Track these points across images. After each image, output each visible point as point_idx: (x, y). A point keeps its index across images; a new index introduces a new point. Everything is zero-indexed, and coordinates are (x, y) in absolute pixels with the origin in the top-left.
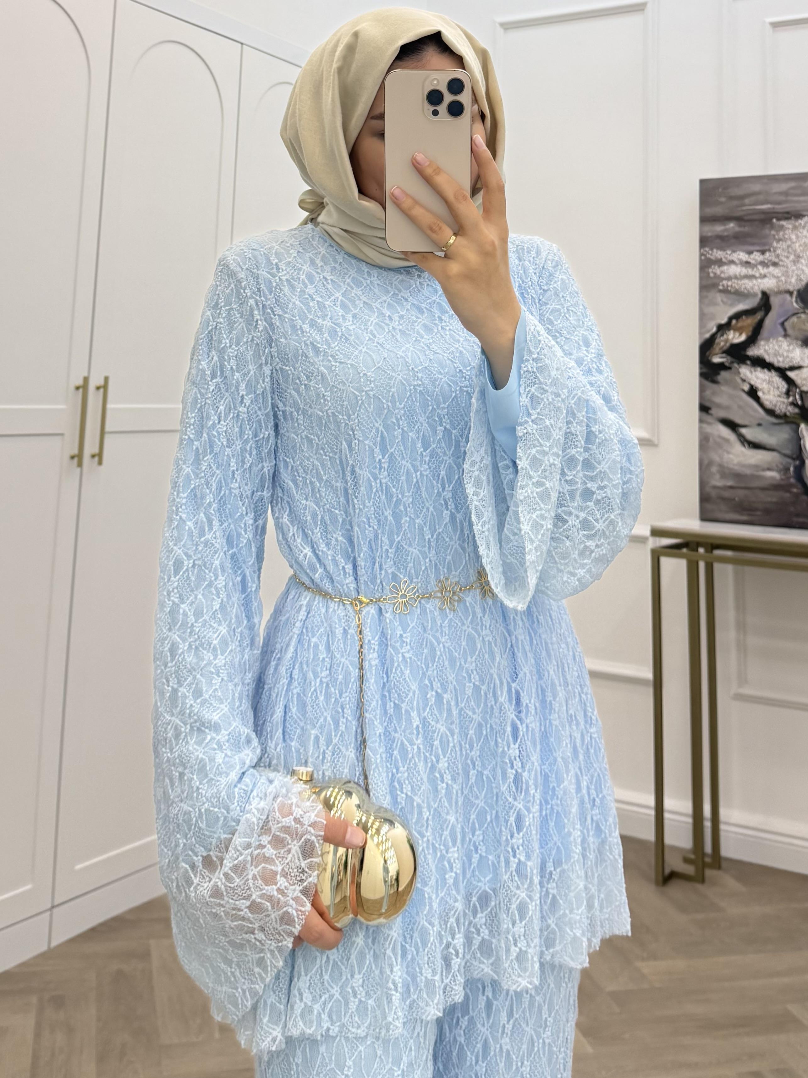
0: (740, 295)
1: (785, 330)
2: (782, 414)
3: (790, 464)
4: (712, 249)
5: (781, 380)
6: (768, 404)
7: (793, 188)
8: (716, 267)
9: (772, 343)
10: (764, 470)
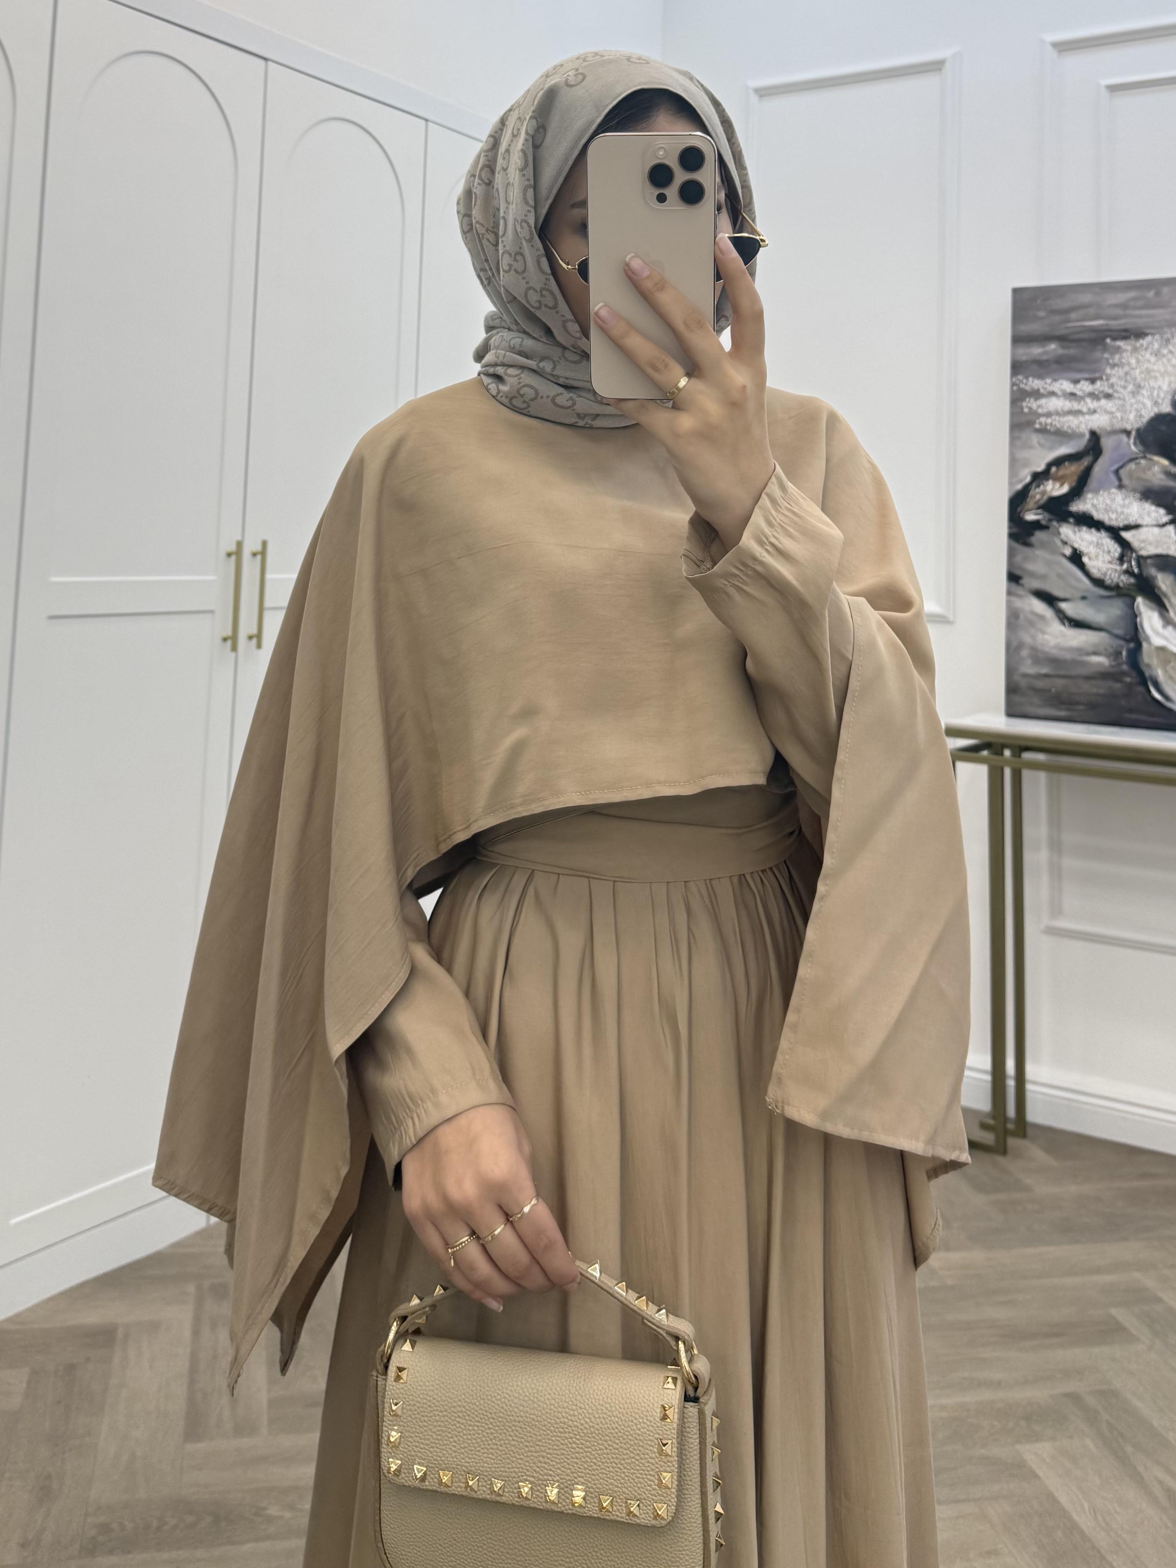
0: (1061, 435)
1: (1120, 479)
2: (1113, 584)
3: (1123, 647)
4: (1027, 378)
5: (1113, 542)
6: (1095, 572)
7: (1134, 299)
8: (1032, 400)
9: (1101, 496)
10: (1088, 654)
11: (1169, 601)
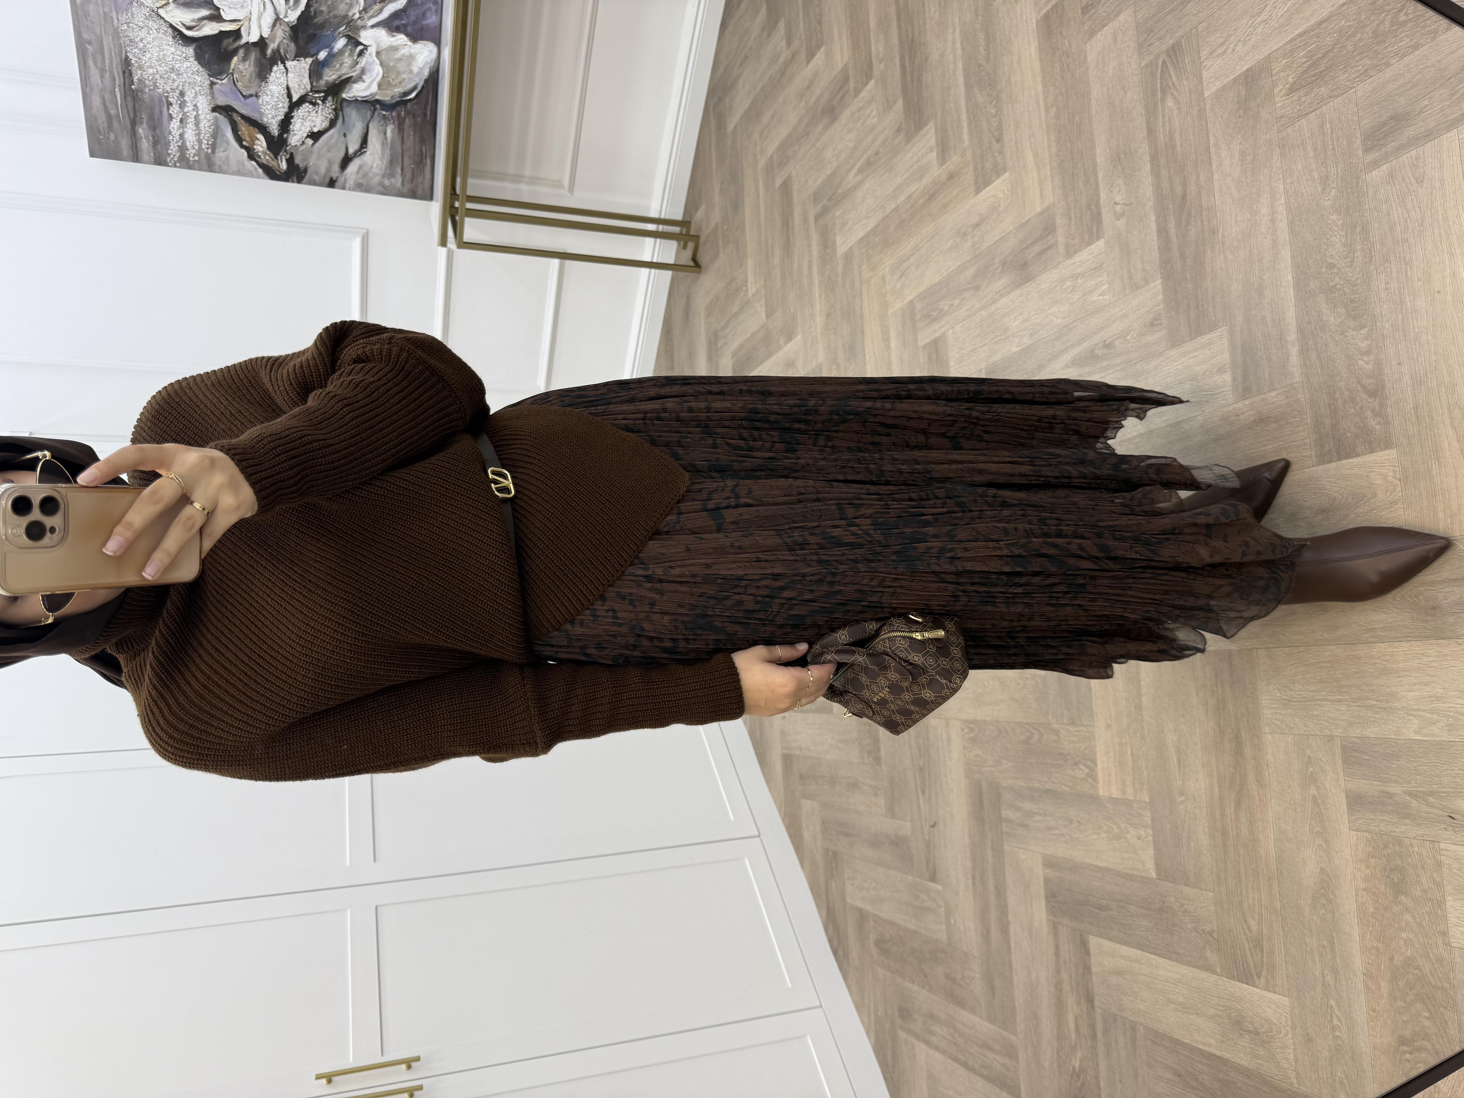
0: (216, 134)
1: (251, 96)
3: (380, 113)
4: (169, 155)
5: (301, 108)
6: (326, 124)
7: (95, 61)
8: (188, 152)
9: (265, 111)
10: (386, 138)
11: (344, 74)
